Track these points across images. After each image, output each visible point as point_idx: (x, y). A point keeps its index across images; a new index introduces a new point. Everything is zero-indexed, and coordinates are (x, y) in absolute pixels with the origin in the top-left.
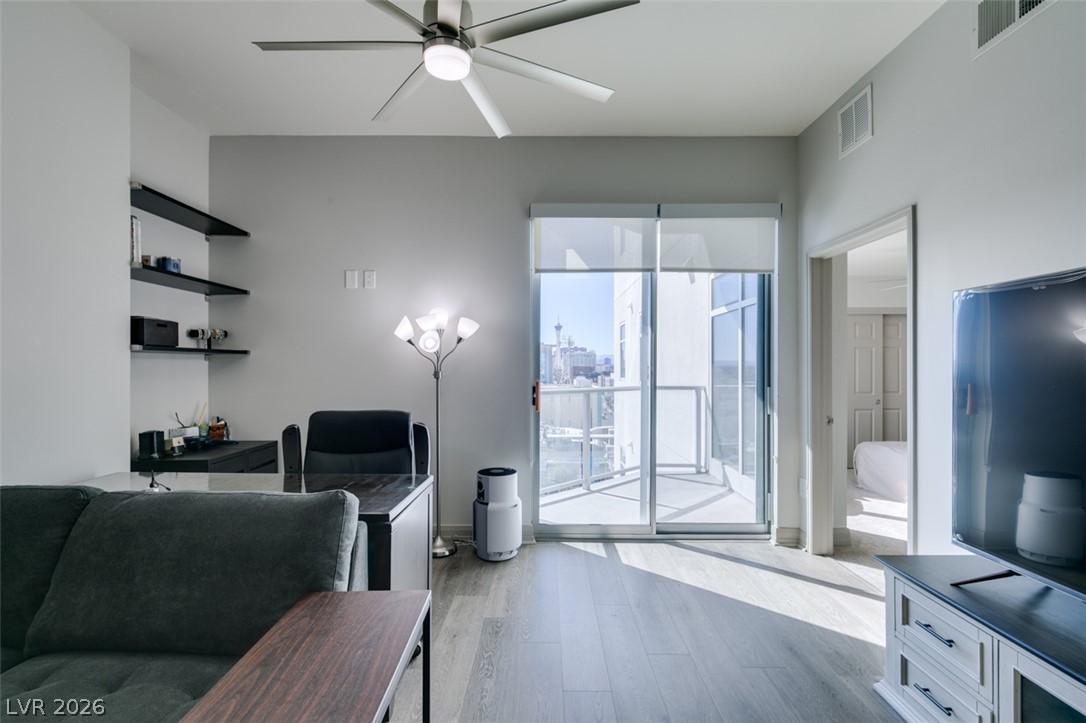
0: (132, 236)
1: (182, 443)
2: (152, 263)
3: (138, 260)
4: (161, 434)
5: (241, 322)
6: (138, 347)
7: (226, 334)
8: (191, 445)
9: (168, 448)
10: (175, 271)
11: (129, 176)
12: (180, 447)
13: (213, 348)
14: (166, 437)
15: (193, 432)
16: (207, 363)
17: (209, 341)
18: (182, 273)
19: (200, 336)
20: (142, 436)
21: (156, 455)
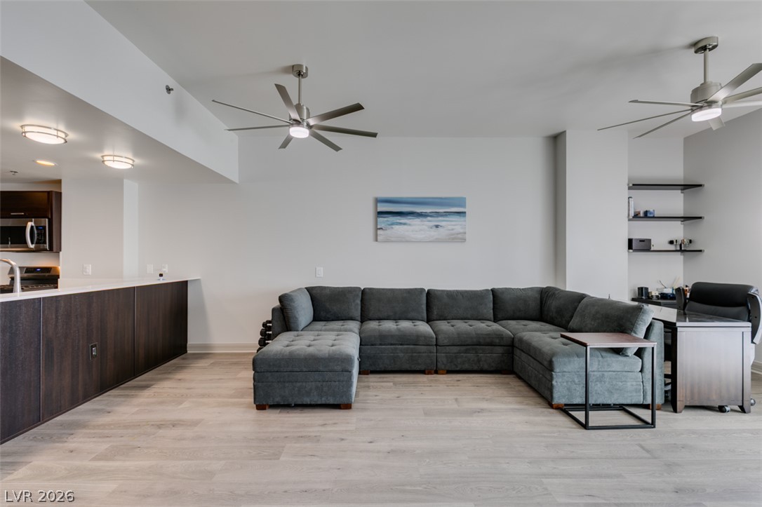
0: (629, 206)
1: (657, 294)
2: (642, 215)
3: (632, 214)
4: (647, 289)
5: (700, 235)
6: (631, 251)
7: (690, 241)
8: (664, 296)
9: (650, 295)
10: (652, 215)
11: (627, 182)
12: (657, 296)
13: (683, 249)
14: (649, 291)
15: (669, 291)
16: (682, 257)
17: (681, 245)
18: (655, 216)
19: (675, 243)
20: (639, 288)
21: (644, 297)
